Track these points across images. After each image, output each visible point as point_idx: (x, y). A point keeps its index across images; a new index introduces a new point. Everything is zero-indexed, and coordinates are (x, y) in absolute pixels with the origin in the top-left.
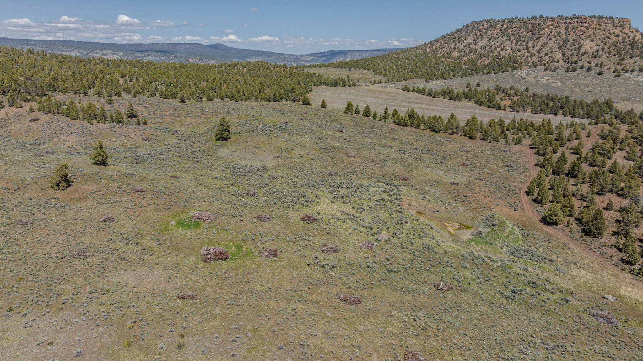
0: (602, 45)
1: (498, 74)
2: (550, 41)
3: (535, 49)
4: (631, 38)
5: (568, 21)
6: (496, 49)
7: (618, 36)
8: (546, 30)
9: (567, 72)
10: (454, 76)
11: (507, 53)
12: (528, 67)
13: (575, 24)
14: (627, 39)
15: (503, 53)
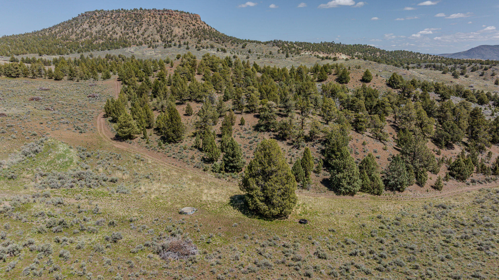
0: (186, 31)
1: (111, 51)
2: (150, 27)
3: (139, 32)
4: (202, 27)
5: (161, 13)
6: (108, 33)
7: (194, 25)
8: (146, 19)
9: (165, 48)
10: (71, 52)
11: (118, 35)
12: (136, 45)
13: (166, 16)
14: (200, 28)
15: (115, 36)
